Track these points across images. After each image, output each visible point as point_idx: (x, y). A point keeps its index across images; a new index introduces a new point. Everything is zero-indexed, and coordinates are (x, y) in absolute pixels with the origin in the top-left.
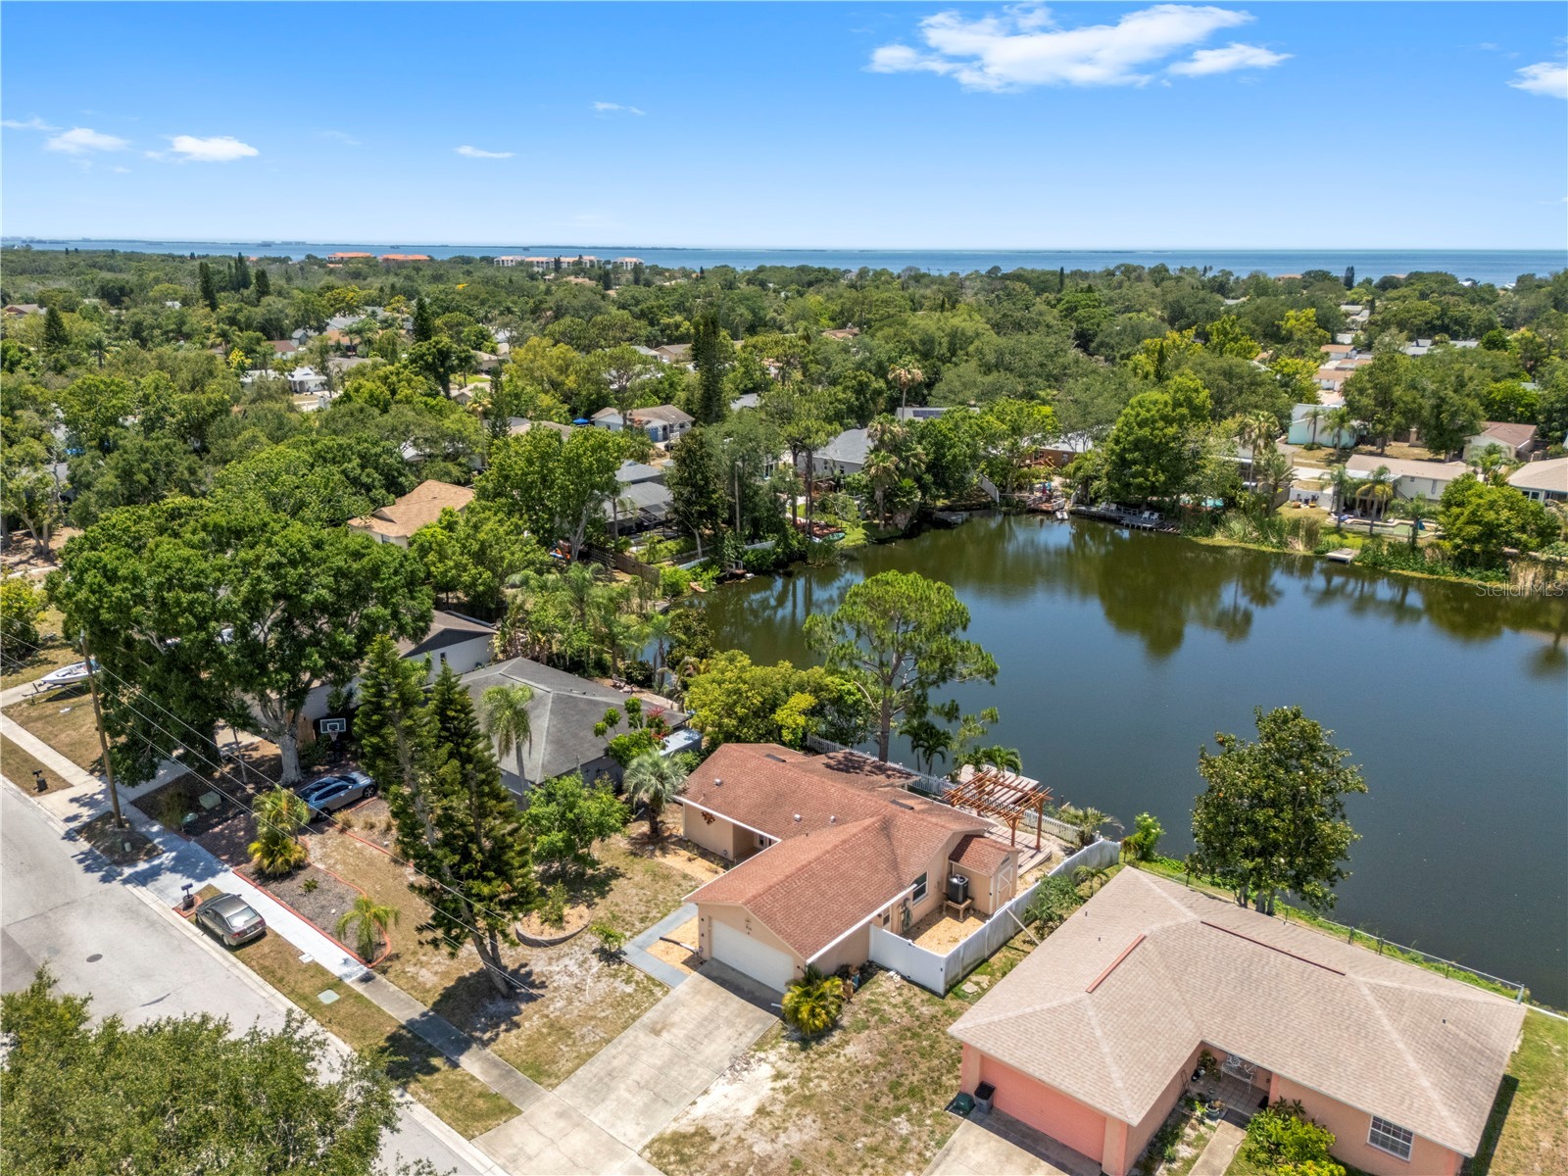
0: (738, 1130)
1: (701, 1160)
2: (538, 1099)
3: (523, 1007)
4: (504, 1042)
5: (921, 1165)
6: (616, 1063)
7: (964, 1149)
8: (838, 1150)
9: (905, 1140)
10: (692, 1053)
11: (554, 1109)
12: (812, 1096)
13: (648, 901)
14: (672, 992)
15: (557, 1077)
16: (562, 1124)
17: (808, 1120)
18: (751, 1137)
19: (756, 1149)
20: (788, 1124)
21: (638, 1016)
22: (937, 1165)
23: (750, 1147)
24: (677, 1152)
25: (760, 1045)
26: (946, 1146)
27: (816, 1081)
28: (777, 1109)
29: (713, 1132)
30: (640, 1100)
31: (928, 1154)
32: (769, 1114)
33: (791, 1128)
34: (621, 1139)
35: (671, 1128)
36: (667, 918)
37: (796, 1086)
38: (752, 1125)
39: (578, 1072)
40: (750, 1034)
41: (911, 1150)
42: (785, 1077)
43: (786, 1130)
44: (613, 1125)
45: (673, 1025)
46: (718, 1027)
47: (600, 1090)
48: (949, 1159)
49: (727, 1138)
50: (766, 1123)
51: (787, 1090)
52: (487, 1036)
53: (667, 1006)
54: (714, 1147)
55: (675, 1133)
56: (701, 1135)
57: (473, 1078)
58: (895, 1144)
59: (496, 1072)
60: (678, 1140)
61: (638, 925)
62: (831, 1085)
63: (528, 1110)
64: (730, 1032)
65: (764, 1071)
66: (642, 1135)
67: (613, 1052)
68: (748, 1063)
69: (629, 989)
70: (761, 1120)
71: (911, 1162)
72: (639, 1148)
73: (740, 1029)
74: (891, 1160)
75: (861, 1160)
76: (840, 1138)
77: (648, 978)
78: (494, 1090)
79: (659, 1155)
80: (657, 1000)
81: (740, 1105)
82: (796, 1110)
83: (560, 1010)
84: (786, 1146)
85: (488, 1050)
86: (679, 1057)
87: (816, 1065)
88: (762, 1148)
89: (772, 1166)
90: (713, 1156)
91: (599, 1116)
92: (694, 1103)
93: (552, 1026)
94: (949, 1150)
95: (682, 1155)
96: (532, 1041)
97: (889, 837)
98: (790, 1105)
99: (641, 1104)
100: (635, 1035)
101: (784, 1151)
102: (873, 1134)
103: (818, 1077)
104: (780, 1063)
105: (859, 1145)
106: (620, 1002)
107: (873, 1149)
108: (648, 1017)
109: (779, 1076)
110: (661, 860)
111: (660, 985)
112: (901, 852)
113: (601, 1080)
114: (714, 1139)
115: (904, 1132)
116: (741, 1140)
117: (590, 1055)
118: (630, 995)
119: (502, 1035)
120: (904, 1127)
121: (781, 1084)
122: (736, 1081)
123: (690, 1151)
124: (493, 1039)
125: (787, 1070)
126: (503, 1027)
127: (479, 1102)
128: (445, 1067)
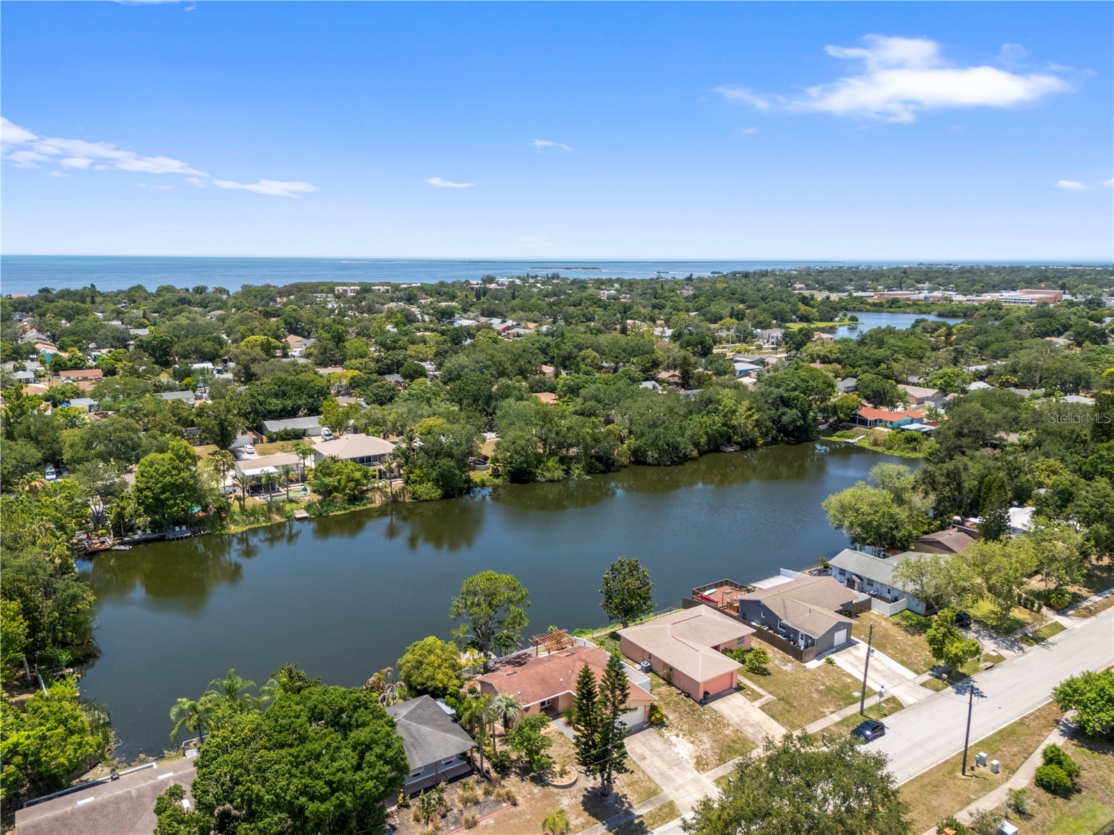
0: (699, 749)
1: (708, 760)
2: (667, 795)
3: (614, 792)
4: (633, 800)
5: (723, 718)
6: (656, 772)
7: (719, 708)
8: (712, 731)
9: (712, 718)
10: (658, 752)
11: (673, 791)
12: (689, 730)
13: (562, 745)
15: (658, 789)
16: (681, 791)
17: (699, 734)
18: (702, 747)
21: (634, 761)
22: (724, 714)
23: (706, 748)
24: (704, 765)
25: (662, 736)
26: (717, 711)
28: (692, 739)
29: (698, 755)
30: (676, 770)
31: (718, 715)
32: (694, 741)
34: (693, 777)
35: (692, 765)
37: (684, 732)
38: (697, 746)
39: (657, 782)
40: (655, 736)
41: (716, 718)
42: (678, 734)
43: (701, 739)
44: (686, 778)
45: (642, 753)
46: (649, 743)
47: (669, 780)
48: (722, 712)
49: (701, 753)
50: (697, 742)
51: (684, 735)
52: (627, 805)
53: (632, 752)
54: (704, 756)
55: (695, 764)
56: (698, 758)
57: (650, 811)
58: (713, 720)
59: (648, 805)
60: (698, 764)
63: (672, 798)
64: (652, 741)
65: (673, 739)
66: (693, 772)
68: (668, 741)
71: (720, 719)
72: (698, 774)
73: (652, 738)
78: (658, 806)
79: (703, 769)
81: (688, 747)
82: (694, 736)
83: (620, 781)
84: (708, 741)
85: (634, 806)
86: (660, 756)
87: (675, 726)
88: (707, 746)
89: (715, 746)
90: (708, 757)
91: (680, 781)
92: (682, 757)
93: (629, 786)
94: (719, 711)
96: (635, 791)
98: (691, 736)
99: (678, 770)
100: (643, 765)
101: (710, 742)
103: (681, 727)
104: (671, 734)
108: (635, 759)
113: (663, 777)
114: (701, 756)
116: (703, 750)
117: (649, 777)
119: (628, 801)
120: (707, 717)
121: (681, 736)
122: (675, 745)
123: (704, 762)
124: (630, 804)
125: (675, 733)
126: (624, 800)
127: (664, 810)
128: (641, 819)
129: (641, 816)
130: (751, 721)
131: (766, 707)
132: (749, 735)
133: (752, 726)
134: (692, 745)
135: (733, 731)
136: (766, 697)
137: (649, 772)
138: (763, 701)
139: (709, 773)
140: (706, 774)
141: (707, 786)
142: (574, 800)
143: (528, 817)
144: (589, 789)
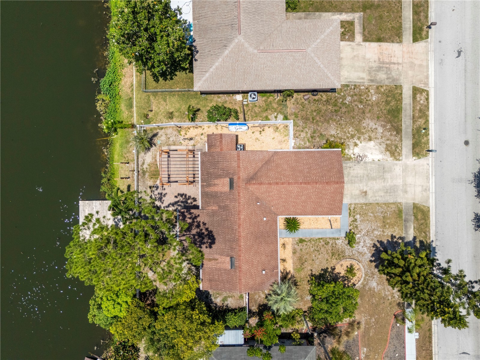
0: (380, 140)
1: (393, 143)
2: (407, 203)
3: (385, 242)
4: (399, 233)
5: (358, 86)
6: (382, 194)
7: (346, 78)
8: (367, 110)
9: (352, 96)
10: (365, 176)
11: (406, 196)
12: (356, 130)
13: (318, 251)
14: (350, 203)
15: (398, 206)
16: (408, 189)
17: (364, 125)
18: (379, 135)
19: (382, 131)
20: (369, 129)
21: (364, 204)
22: (355, 82)
23: (382, 133)
24: (396, 150)
25: (350, 159)
26: (347, 84)
27: (351, 133)
28: (366, 136)
29: (385, 146)
30: (388, 176)
31: (353, 87)
32: (370, 137)
33: (370, 127)
34: (401, 169)
35: (390, 159)
36: (320, 237)
37: (356, 137)
38: (376, 138)
39: (392, 201)
40: (348, 165)
41: (354, 92)
42: (355, 142)
43: (371, 128)
44: (400, 175)
45: (360, 191)
46: (352, 176)
47: (392, 190)
48: (351, 80)
49: (384, 141)
50: (372, 135)
51: (359, 138)
52: (400, 241)
53: (355, 199)
54: (388, 142)
55: (391, 156)
56: (388, 149)
57: (414, 228)
58: (355, 98)
59: (408, 224)
60: (392, 154)
61: (331, 242)
62: (349, 128)
63: (410, 202)
64: (351, 171)
65: (357, 150)
66: (396, 164)
67: (380, 199)
68: (357, 157)
69: (358, 217)
70: (373, 137)
71: (358, 90)
72: (400, 162)
73: (348, 169)
74: (361, 95)
75: (366, 103)
76: (364, 112)
77: (350, 215)
79: (399, 155)
80: (355, 204)
81: (372, 147)
82: (364, 131)
83: (377, 230)
84: (375, 124)
85: (403, 235)
86: (370, 178)
87: (345, 138)
88: (380, 130)
89: (383, 123)
90: (391, 140)
91: (399, 182)
92: (378, 160)
93: (385, 226)
94: (349, 82)
95: (396, 148)
96: (392, 225)
97: (256, 174)
98: (363, 133)
99: (389, 174)
100: (371, 199)
101: (377, 123)
102: (356, 105)
103: (349, 134)
104: (351, 148)
105: (362, 106)
106: (364, 214)
107: (361, 102)
108: (362, 201)
109: (356, 145)
110: (292, 271)
111: (350, 209)
112: (260, 165)
113: (390, 193)
114: (386, 144)
115: (350, 98)
116: (382, 137)
117: (385, 204)
118: (360, 214)
119: (397, 237)
120: (349, 99)
121: (358, 142)
122: (366, 156)
123: (394, 148)
124: (400, 238)
125: (353, 144)
126: (395, 240)
127: (419, 217)
128: (418, 240)
129: (415, 238)
130: (375, 65)
131: (366, 33)
132: (387, 82)
133: (379, 69)
134: (372, 142)
135: (376, 93)
136: (356, 21)
137: (381, 200)
138: (358, 28)
139: (404, 152)
140: (404, 156)
141: (414, 165)
142: (375, 276)
143: (374, 320)
144: (373, 259)
